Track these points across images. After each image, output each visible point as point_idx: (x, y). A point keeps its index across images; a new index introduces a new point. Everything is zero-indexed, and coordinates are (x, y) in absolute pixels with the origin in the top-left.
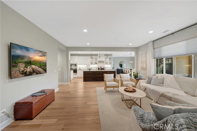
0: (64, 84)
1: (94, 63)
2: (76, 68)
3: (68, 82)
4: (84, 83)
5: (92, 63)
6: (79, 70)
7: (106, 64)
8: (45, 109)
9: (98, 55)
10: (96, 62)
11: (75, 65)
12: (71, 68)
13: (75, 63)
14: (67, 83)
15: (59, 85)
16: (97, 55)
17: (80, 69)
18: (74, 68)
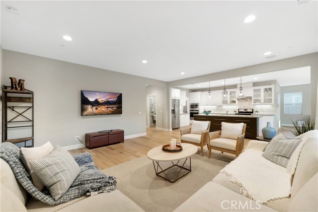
1: (229, 102)
2: (198, 111)
5: (225, 102)
7: (258, 103)
9: (239, 86)
10: (233, 100)
11: (197, 106)
13: (196, 102)
16: (235, 86)
18: (195, 110)
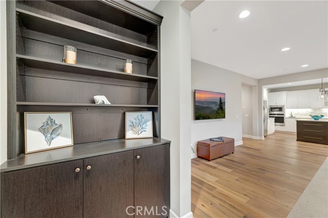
0: (254, 137)
2: (283, 115)
3: (260, 135)
4: (298, 144)
6: (290, 117)
8: (221, 157)
11: (280, 109)
12: (270, 114)
13: (279, 104)
14: (258, 138)
15: (243, 138)
17: (292, 117)
18: (278, 114)
